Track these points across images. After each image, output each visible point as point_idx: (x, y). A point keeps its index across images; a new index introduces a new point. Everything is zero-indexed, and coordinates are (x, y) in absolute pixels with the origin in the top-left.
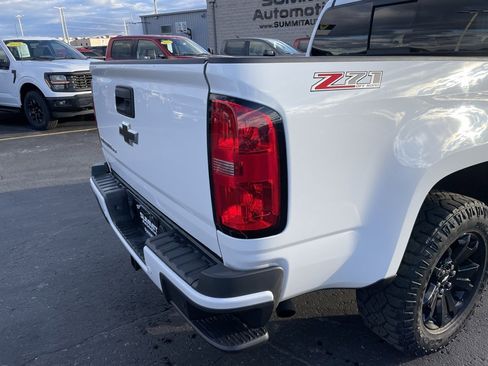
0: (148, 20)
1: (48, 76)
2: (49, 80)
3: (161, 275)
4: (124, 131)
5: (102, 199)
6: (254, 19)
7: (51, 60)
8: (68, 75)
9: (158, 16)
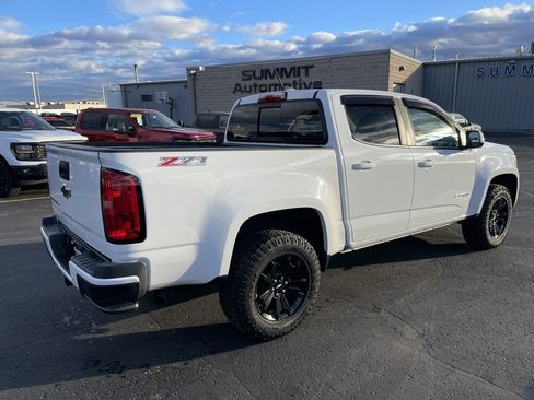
0: (128, 88)
1: (14, 146)
2: (15, 150)
3: (78, 275)
4: (63, 189)
5: (47, 238)
6: (234, 92)
7: (19, 130)
8: (34, 145)
9: (138, 85)
